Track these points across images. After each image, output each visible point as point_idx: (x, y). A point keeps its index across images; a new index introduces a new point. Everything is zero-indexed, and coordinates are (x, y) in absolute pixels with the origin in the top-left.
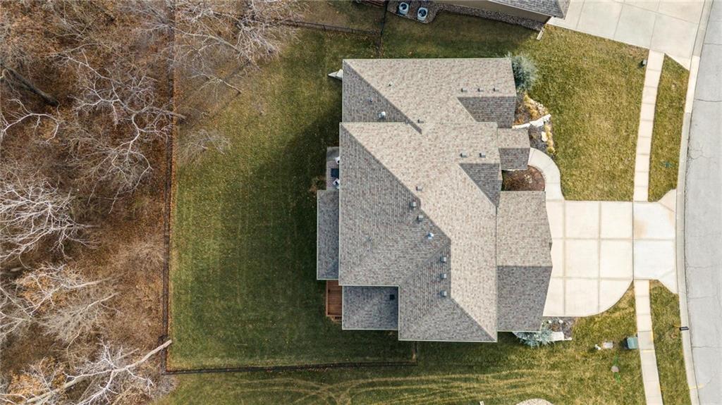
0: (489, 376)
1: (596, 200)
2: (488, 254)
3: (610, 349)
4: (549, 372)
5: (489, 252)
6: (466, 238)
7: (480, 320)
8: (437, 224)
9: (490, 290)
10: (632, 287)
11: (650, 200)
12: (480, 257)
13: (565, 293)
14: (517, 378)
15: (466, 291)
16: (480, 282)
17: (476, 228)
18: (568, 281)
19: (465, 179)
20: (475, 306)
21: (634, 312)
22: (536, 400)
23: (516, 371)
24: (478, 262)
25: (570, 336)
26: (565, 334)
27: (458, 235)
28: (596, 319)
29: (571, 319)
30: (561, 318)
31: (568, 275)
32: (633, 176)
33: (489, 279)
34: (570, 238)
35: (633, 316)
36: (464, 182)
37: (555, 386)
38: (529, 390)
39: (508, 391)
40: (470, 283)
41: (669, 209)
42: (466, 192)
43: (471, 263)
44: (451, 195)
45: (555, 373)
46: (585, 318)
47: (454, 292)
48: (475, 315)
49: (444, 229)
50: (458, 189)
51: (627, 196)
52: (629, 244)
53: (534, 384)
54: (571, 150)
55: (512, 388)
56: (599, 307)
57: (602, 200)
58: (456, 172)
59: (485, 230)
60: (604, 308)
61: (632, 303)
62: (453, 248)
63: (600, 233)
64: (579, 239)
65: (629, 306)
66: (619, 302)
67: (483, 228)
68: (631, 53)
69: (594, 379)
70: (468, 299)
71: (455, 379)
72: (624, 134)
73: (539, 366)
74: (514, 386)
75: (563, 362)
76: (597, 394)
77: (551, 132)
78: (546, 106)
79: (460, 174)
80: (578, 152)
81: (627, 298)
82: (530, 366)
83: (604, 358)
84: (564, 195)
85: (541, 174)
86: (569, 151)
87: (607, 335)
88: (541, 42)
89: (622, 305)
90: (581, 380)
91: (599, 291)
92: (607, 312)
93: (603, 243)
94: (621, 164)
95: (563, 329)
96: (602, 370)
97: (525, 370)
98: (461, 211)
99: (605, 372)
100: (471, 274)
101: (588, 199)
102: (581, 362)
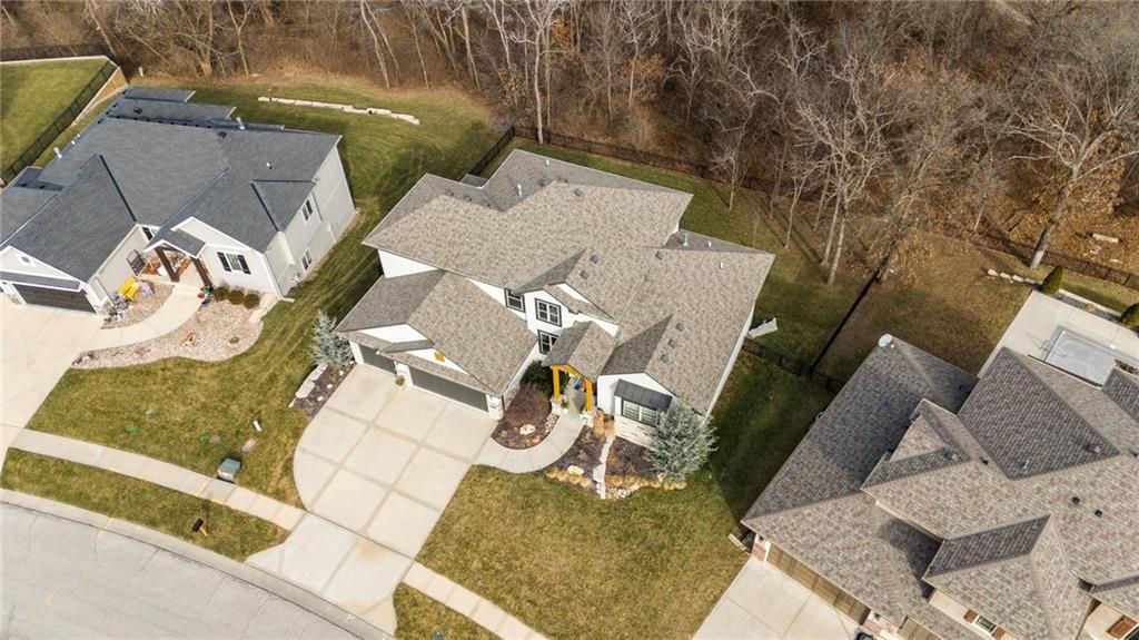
1: (448, 505)
3: (243, 444)
4: (271, 370)
6: (496, 235)
7: (397, 227)
8: (529, 199)
9: (422, 252)
10: (299, 505)
11: (401, 585)
12: (466, 248)
13: (352, 417)
15: (438, 217)
16: (438, 240)
17: (501, 253)
18: (363, 427)
20: (416, 224)
21: (265, 492)
22: (253, 343)
24: (462, 244)
25: (295, 404)
26: (301, 400)
27: (506, 223)
28: (292, 441)
29: (314, 413)
30: (323, 403)
31: (371, 430)
32: (451, 577)
34: (417, 451)
35: (260, 488)
36: (562, 251)
37: (251, 369)
38: (268, 343)
39: (284, 325)
40: (444, 225)
41: (369, 610)
42: (550, 250)
43: (465, 233)
44: (554, 227)
45: (265, 376)
46: (304, 429)
47: (445, 200)
48: (406, 221)
49: (520, 207)
50: (558, 239)
51: (427, 556)
52: (358, 526)
53: (271, 350)
54: (538, 502)
55: (284, 330)
57: (442, 515)
58: (579, 242)
59: (493, 265)
60: (298, 456)
61: (280, 495)
62: (493, 212)
63: (400, 493)
64: (410, 461)
65: (278, 490)
66: (292, 480)
67: (497, 264)
69: (225, 411)
70: (428, 216)
71: (336, 294)
72: (525, 591)
73: (287, 363)
74: (284, 332)
75: (270, 389)
76: (204, 406)
77: (578, 485)
78: (620, 501)
79: (574, 247)
80: (530, 510)
81: (288, 492)
82: (293, 355)
83: (238, 433)
84: (478, 466)
85: (526, 447)
86: (537, 498)
87: (262, 446)
88: (723, 538)
89: (285, 481)
90: (234, 398)
91: (325, 460)
92: (291, 459)
93: (384, 491)
94: (480, 566)
95: (309, 398)
96: (226, 424)
97: (293, 349)
98: (530, 236)
99: (221, 427)
100: (453, 230)
101: (455, 495)
102: (254, 406)
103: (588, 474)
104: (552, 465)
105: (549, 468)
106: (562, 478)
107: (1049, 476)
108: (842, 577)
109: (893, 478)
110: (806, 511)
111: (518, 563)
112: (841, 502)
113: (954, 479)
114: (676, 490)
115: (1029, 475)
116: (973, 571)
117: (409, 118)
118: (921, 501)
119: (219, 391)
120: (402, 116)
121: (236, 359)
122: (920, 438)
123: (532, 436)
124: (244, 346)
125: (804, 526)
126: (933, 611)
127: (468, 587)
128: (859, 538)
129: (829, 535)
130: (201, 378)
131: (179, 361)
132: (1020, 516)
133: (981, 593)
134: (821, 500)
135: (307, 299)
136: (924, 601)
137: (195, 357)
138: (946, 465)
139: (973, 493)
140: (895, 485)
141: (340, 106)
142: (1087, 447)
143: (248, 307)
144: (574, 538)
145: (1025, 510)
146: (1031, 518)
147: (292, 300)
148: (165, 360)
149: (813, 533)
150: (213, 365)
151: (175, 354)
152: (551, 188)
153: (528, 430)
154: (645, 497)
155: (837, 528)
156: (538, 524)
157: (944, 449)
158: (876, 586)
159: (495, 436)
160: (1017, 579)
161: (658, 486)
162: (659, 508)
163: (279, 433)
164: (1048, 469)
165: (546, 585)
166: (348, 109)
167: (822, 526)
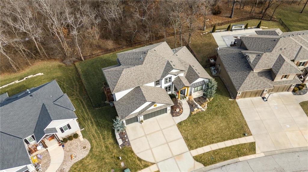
0: (96, 128)
1: (182, 136)
2: (143, 81)
3: (121, 165)
4: (103, 146)
5: (144, 81)
6: (145, 70)
7: (118, 84)
8: (146, 58)
9: (130, 85)
10: (153, 164)
11: (193, 157)
12: (140, 78)
13: (140, 138)
14: (97, 136)
15: (127, 75)
16: (132, 80)
17: (150, 73)
18: (145, 137)
19: (164, 64)
21: (142, 169)
22: (90, 145)
23: (100, 135)
24: (139, 77)
25: (122, 147)
26: (122, 144)
27: (145, 66)
28: (133, 154)
29: (129, 144)
30: (129, 140)
31: (147, 136)
32: (200, 147)
33: (134, 84)
34: (162, 132)
35: (140, 169)
36: (163, 64)
37: (98, 150)
38: (93, 141)
39: (91, 135)
40: (131, 76)
41: (194, 167)
42: (160, 66)
43: (137, 75)
44: (157, 60)
45: (104, 148)
46: (132, 149)
47: (126, 70)
48: (120, 81)
49: (145, 61)
50: (160, 62)
51: (191, 148)
52: (171, 156)
53: (97, 142)
55: (93, 136)
56: (138, 153)
57: (184, 138)
58: (165, 60)
59: (150, 77)
60: (139, 155)
61: (146, 166)
62: (140, 66)
63: (170, 142)
64: (164, 135)
65: (144, 166)
66: (144, 161)
67: (151, 76)
68: (246, 129)
69: (106, 163)
70: (125, 77)
71: (91, 120)
72: (214, 137)
73: (105, 141)
74: (94, 136)
75: (110, 149)
76: (99, 167)
77: (199, 111)
78: (207, 109)
79: (165, 62)
80: (197, 123)
81: (147, 164)
82: (104, 139)
83: (116, 164)
84: (178, 124)
85: (182, 113)
86: (196, 120)
87: (127, 161)
88: (228, 101)
89: (142, 162)
90: (104, 159)
91: (146, 150)
92: (138, 157)
93: (167, 145)
94: (202, 140)
95: (124, 143)
96: (110, 165)
97: (102, 138)
98: (153, 66)
99: (110, 167)
100: (134, 76)
101: (181, 133)
102: (111, 156)
103: (198, 108)
104: (190, 112)
105: (191, 113)
106: (195, 113)
107: (275, 48)
108: (260, 88)
109: (256, 65)
110: (245, 81)
111: (207, 133)
112: (249, 76)
113: (264, 58)
114: (212, 100)
115: (272, 50)
116: (281, 69)
117: (40, 74)
118: (263, 65)
119: (97, 161)
120: (37, 75)
121: (91, 151)
122: (252, 56)
123: (180, 110)
124: (89, 146)
125: (247, 84)
126: (275, 82)
127: (205, 146)
128: (257, 79)
129: (252, 83)
130: (88, 162)
131: (76, 164)
132: (277, 57)
133: (285, 71)
134: (246, 78)
135: (86, 126)
136: (273, 82)
137: (80, 159)
138: (261, 57)
139: (268, 58)
140: (257, 66)
141: (13, 83)
142: (275, 41)
143: (77, 138)
144: (210, 121)
145: (277, 56)
146: (278, 56)
147: (84, 129)
148: (72, 167)
149: (250, 84)
150: (87, 157)
151: (73, 163)
152: (149, 52)
153: (178, 110)
154: (210, 105)
155: (252, 81)
156: (202, 124)
157: (257, 55)
158: (265, 85)
159: (173, 116)
160: (287, 65)
161: (209, 101)
162: (214, 104)
163: (127, 155)
164: (274, 47)
165: (216, 132)
166: (17, 82)
167: (250, 82)
